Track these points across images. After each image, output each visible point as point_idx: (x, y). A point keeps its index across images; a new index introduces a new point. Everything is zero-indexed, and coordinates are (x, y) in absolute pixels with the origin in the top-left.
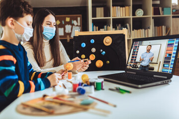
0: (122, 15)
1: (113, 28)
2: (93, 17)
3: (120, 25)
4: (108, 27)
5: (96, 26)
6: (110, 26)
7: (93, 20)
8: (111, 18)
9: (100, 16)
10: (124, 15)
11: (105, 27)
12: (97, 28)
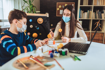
0: (100, 4)
1: (94, 12)
2: (80, 5)
3: (98, 11)
4: (90, 11)
5: (82, 10)
6: (91, 11)
7: (80, 6)
8: (93, 6)
9: (86, 4)
10: (102, 4)
11: (88, 11)
12: (83, 11)
